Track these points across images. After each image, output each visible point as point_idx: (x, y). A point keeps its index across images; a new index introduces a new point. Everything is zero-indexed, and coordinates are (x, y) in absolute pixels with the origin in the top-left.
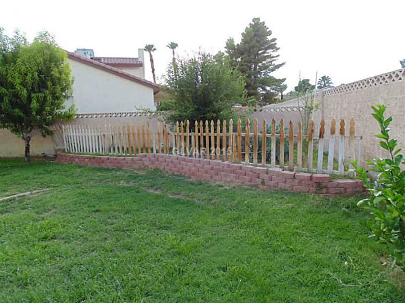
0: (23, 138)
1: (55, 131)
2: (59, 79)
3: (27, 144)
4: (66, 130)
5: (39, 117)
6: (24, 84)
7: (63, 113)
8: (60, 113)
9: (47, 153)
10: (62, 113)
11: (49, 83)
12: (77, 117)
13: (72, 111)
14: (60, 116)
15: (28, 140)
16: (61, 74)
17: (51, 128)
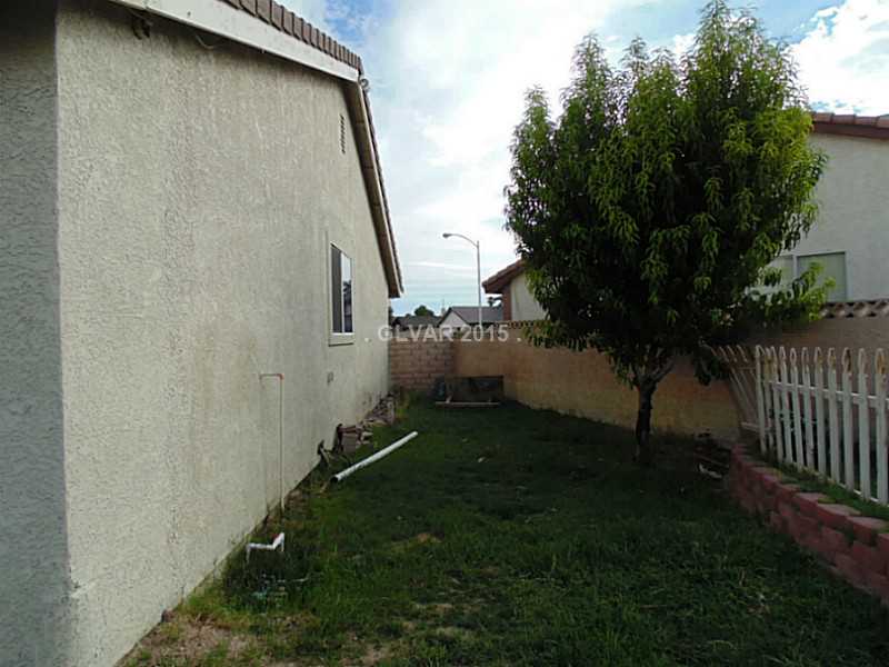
0: (635, 382)
1: (735, 365)
2: (752, 161)
3: (644, 400)
4: (767, 366)
5: (672, 313)
6: (627, 203)
7: (769, 301)
8: (755, 298)
9: (715, 435)
10: (764, 297)
11: (712, 184)
12: (831, 316)
13: (805, 289)
14: (755, 310)
15: (647, 388)
16: (758, 143)
17: (724, 354)
